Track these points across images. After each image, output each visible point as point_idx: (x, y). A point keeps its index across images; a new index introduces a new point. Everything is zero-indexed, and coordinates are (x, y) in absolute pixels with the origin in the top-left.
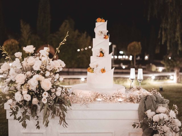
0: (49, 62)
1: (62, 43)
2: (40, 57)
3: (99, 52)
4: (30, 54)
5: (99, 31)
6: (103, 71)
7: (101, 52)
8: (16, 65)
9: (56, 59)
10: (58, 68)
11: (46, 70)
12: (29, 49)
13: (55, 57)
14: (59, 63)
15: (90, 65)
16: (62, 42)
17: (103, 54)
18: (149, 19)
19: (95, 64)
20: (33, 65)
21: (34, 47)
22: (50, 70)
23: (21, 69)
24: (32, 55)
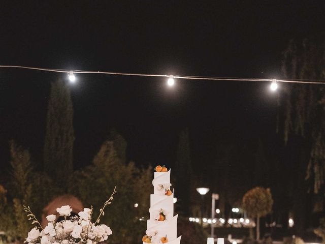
0: (91, 228)
1: (107, 203)
2: (80, 221)
3: (158, 213)
4: (65, 218)
5: (159, 185)
6: (165, 240)
7: (162, 214)
8: (49, 232)
9: (99, 224)
10: (102, 236)
11: (87, 238)
12: (65, 210)
13: (98, 221)
14: (104, 229)
15: (147, 232)
16: (107, 201)
17: (164, 216)
18: (286, 139)
19: (153, 231)
20: (71, 232)
21: (71, 208)
22: (92, 238)
23: (55, 236)
24: (68, 218)
